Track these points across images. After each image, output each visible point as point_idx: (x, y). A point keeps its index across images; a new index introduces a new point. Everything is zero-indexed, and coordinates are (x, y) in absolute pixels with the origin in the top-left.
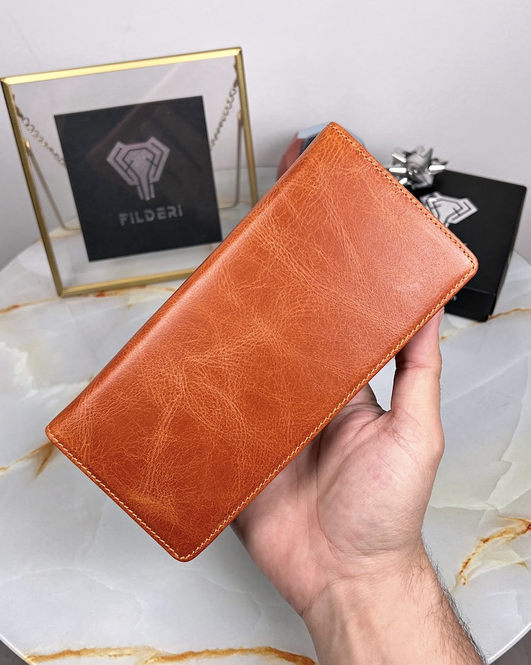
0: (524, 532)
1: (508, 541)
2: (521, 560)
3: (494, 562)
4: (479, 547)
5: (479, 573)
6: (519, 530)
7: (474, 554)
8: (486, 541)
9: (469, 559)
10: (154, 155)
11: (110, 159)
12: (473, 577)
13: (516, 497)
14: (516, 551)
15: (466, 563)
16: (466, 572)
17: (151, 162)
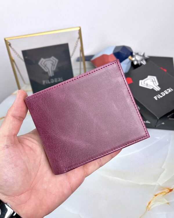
0: (168, 192)
1: (163, 195)
2: (167, 202)
3: (159, 203)
4: (153, 198)
7: (152, 200)
8: (156, 195)
10: (53, 62)
11: (39, 63)
12: (152, 208)
13: (166, 181)
14: (166, 199)
15: (149, 203)
16: (149, 206)
17: (53, 64)
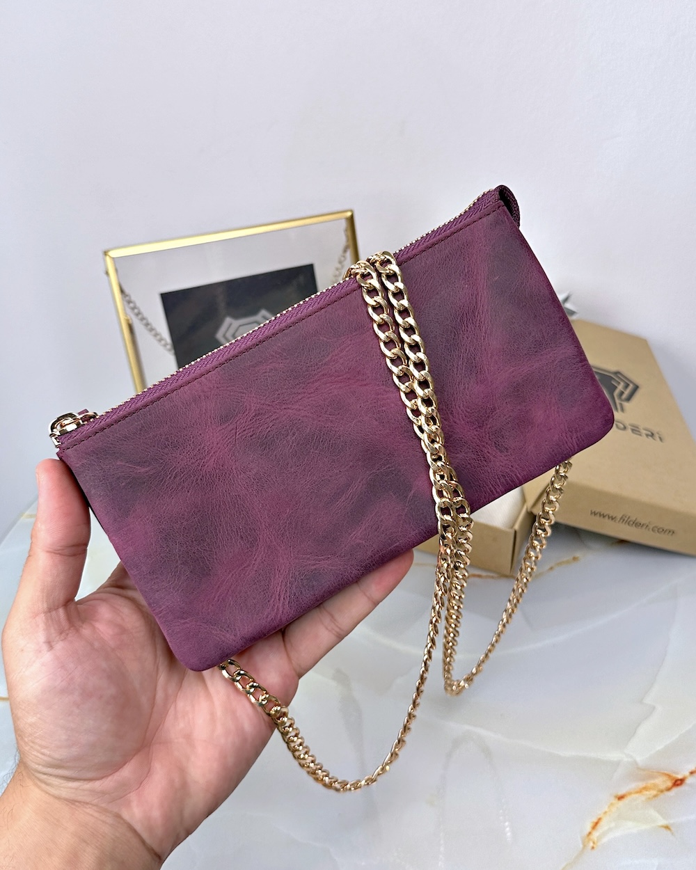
0: (669, 789)
1: (649, 798)
2: (664, 822)
3: (630, 824)
4: (612, 804)
5: (610, 836)
6: (663, 787)
7: (605, 813)
8: (621, 798)
9: (600, 819)
11: (219, 334)
12: (604, 840)
13: (659, 747)
14: (659, 812)
15: (596, 825)
16: (596, 834)
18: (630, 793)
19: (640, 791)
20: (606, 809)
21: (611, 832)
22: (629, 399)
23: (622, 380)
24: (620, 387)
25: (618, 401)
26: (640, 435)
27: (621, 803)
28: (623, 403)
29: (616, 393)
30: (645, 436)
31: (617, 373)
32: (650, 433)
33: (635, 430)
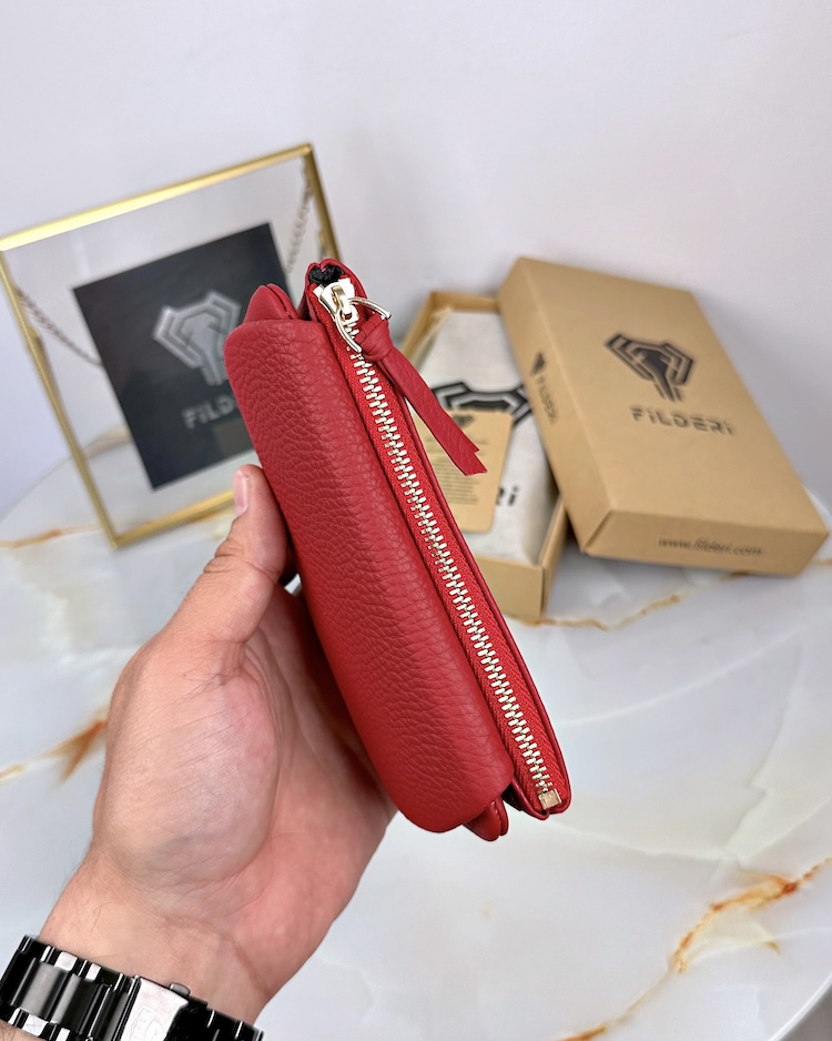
0: (777, 897)
1: (753, 909)
2: (768, 938)
3: (729, 940)
4: (706, 916)
5: (705, 955)
6: (770, 893)
7: (698, 926)
8: (718, 908)
9: (691, 934)
10: (219, 319)
12: (696, 961)
13: (769, 843)
14: (764, 925)
15: (686, 942)
16: (685, 955)
17: (217, 329)
18: (729, 902)
19: (742, 900)
20: (699, 922)
21: (706, 952)
22: (685, 379)
23: (673, 354)
24: (672, 365)
25: (672, 386)
26: (705, 430)
27: (718, 916)
28: (678, 387)
29: (668, 374)
30: (709, 428)
31: (666, 345)
32: (715, 425)
33: (699, 423)
